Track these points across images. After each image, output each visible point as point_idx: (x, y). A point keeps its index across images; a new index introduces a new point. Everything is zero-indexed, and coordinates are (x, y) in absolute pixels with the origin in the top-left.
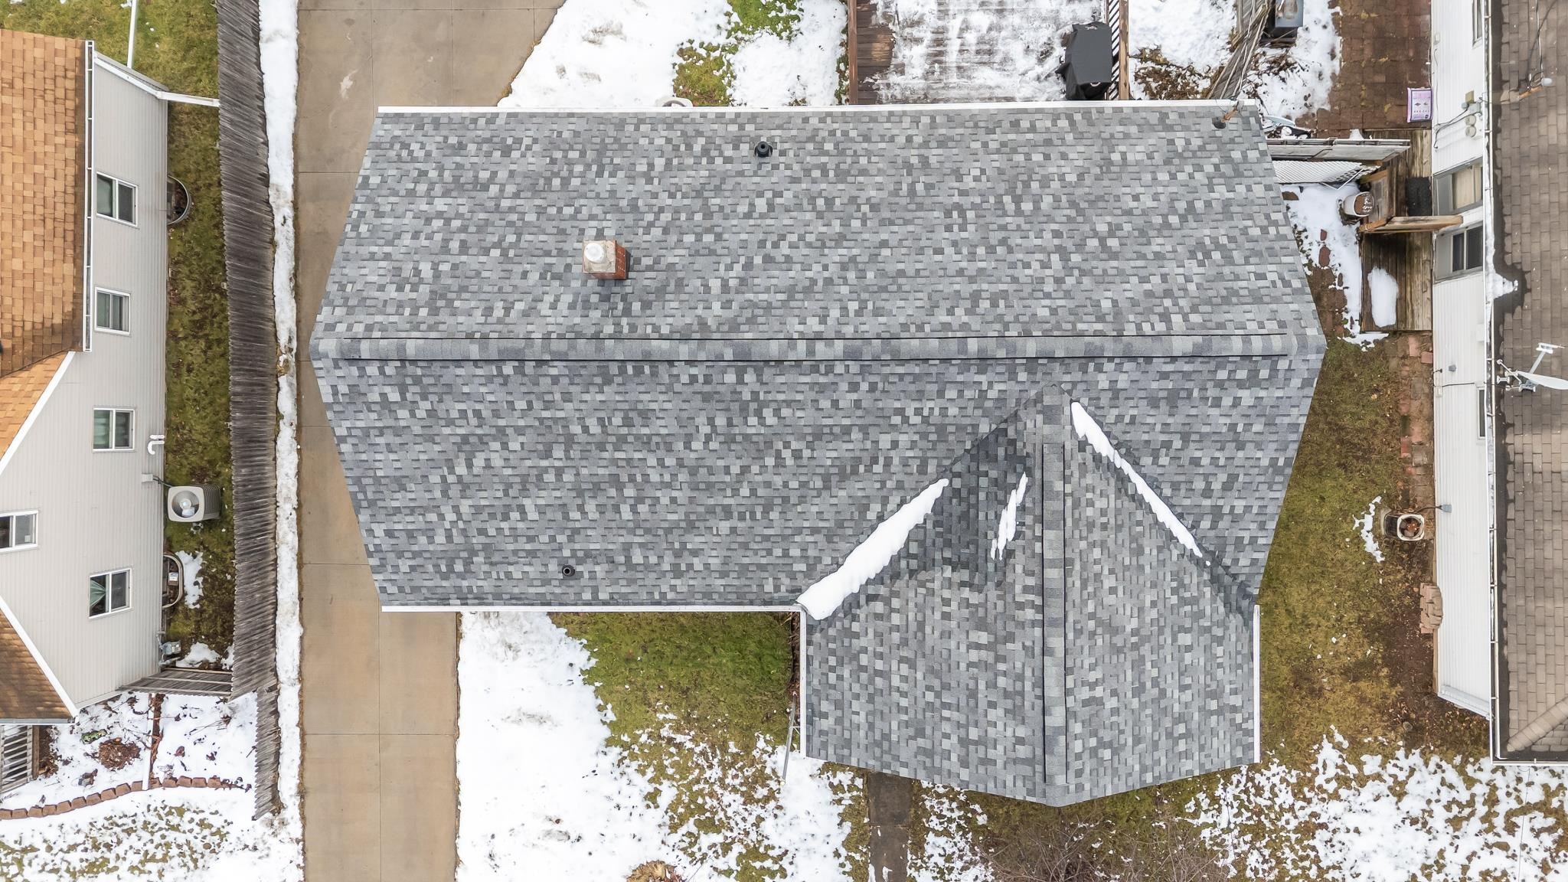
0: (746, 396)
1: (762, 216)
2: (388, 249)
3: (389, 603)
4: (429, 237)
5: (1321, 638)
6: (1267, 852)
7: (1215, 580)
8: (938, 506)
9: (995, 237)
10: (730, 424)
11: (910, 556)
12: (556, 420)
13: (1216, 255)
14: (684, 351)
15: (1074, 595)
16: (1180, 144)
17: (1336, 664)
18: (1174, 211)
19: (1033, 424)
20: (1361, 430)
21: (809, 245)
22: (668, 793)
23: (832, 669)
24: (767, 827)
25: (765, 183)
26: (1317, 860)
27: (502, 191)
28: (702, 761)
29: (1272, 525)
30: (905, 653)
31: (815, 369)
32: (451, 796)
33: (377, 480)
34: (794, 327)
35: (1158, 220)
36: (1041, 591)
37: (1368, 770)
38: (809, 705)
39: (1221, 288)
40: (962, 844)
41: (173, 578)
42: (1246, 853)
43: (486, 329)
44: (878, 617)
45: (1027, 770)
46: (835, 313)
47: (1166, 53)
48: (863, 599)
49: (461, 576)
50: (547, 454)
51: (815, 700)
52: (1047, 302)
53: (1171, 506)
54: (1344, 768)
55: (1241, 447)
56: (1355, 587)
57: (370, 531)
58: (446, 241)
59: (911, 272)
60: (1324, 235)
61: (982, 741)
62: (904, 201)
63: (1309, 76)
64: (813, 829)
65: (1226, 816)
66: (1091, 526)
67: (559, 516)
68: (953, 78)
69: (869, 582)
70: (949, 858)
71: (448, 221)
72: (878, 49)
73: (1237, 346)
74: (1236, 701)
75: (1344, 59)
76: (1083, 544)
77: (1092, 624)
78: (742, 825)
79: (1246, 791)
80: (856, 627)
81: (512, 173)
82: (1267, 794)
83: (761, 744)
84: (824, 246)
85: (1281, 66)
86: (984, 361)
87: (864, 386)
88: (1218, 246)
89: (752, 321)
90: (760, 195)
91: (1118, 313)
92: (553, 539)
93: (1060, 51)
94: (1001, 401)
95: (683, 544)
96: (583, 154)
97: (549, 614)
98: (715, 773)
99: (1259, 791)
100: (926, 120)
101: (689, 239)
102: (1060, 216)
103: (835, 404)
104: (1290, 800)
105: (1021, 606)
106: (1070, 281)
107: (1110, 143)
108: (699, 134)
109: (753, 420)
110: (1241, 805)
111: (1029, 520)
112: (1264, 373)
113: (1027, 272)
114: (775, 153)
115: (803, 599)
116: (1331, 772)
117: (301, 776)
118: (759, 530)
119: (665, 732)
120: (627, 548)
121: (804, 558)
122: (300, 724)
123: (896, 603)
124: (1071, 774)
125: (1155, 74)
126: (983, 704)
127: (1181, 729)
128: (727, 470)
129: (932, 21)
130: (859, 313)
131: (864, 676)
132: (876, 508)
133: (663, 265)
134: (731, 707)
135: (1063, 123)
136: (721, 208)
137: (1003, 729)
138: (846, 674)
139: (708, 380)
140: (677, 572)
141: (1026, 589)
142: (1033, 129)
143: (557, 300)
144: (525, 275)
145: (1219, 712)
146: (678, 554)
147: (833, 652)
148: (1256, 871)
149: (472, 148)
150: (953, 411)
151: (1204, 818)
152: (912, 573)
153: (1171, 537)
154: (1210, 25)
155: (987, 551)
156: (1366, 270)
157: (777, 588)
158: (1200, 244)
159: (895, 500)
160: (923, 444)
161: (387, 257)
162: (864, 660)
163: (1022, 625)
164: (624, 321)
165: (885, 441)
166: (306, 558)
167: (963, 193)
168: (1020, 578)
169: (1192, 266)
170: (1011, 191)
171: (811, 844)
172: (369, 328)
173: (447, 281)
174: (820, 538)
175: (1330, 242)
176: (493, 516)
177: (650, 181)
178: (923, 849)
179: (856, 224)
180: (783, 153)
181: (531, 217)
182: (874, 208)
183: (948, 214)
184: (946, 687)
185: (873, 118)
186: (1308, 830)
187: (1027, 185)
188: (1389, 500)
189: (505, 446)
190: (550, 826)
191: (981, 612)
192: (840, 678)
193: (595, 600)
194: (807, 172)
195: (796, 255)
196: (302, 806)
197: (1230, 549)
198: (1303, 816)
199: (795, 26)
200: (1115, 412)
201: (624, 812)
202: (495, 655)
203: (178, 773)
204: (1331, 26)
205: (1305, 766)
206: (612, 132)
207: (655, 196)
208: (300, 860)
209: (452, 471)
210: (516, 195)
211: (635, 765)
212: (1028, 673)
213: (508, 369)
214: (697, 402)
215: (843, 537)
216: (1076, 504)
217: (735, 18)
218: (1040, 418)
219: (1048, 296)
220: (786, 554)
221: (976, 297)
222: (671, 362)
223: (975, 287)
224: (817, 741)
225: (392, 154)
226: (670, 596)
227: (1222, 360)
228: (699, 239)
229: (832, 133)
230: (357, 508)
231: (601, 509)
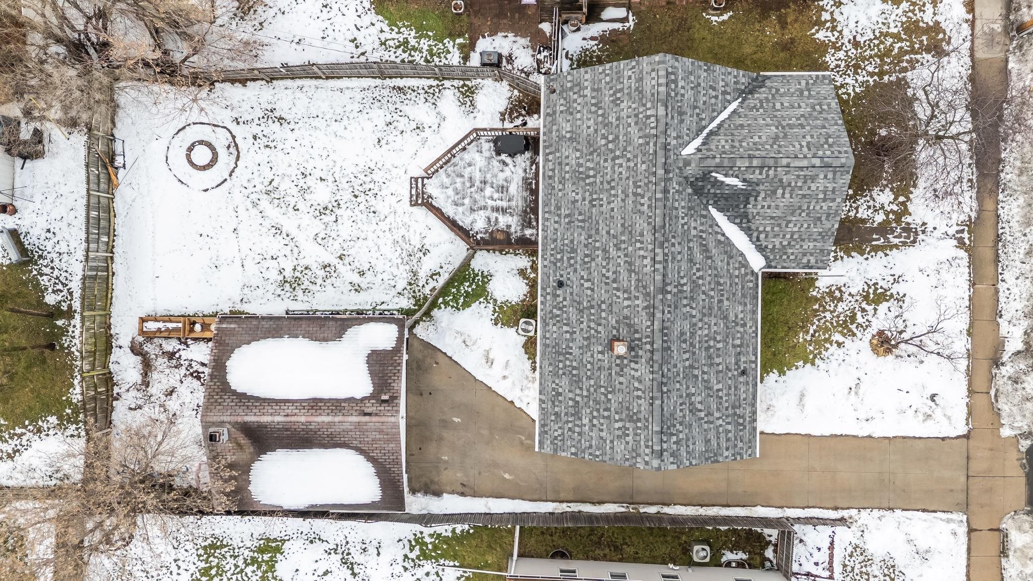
0: (675, 290)
1: (593, 284)
2: (608, 442)
3: (755, 453)
4: (602, 425)
5: (767, 39)
6: (867, 63)
7: (751, 92)
8: (720, 210)
9: (606, 186)
10: (686, 298)
11: (741, 222)
12: (684, 372)
13: (619, 95)
14: (658, 315)
15: (763, 154)
16: (562, 108)
17: (779, 31)
18: (596, 112)
19: (690, 170)
20: (673, 22)
21: (608, 264)
22: (837, 337)
23: (788, 257)
24: (854, 291)
25: (576, 283)
26: (871, 40)
27: (579, 395)
28: (822, 321)
29: (729, 70)
30: (784, 225)
31: (666, 261)
32: (838, 438)
33: (706, 451)
34: (648, 269)
35: (600, 119)
36: (762, 168)
37: (829, 18)
38: (804, 268)
39: (635, 94)
40: (862, 201)
41: (734, 564)
42: (867, 72)
43: (648, 398)
44: (766, 237)
45: (838, 174)
46: (642, 253)
47: (502, 109)
48: (758, 243)
49: (745, 420)
50: (697, 377)
51: (801, 265)
52: (639, 165)
53: (721, 112)
54: (828, 29)
55: (699, 85)
56: (744, 24)
57: (727, 457)
58: (604, 417)
59: (623, 221)
60: (584, 39)
61: (825, 192)
62: (587, 224)
63: (515, 47)
64: (855, 270)
65: (849, 80)
66: (733, 147)
67: (721, 375)
68: (513, 203)
69: (751, 241)
70: (869, 207)
71: (594, 417)
72: (500, 236)
73: (662, 89)
74: (803, 83)
75: (508, 31)
76: (741, 150)
77: (775, 146)
78: (853, 303)
79: (838, 72)
80: (770, 246)
81: (569, 391)
82: (839, 62)
83: (815, 293)
84: (608, 258)
85: (510, 60)
86: (666, 191)
87: (673, 240)
88: (614, 94)
89: (645, 287)
90: (582, 285)
91: (645, 136)
92: (730, 378)
93: (503, 157)
94: (679, 184)
95: (733, 321)
96: (561, 361)
97: (761, 382)
98: (828, 315)
99: (838, 66)
100: (547, 215)
101: (603, 315)
102: (596, 159)
103: (679, 253)
104: (842, 52)
105: (768, 176)
106: (629, 155)
107: (561, 138)
108: (551, 312)
109: (685, 288)
110: (845, 74)
111: (731, 172)
112: (673, 77)
113: (624, 173)
114: (561, 279)
115: (756, 270)
116: (829, 34)
117: (828, 509)
118: (728, 288)
119: (809, 338)
120: (734, 346)
121: (739, 269)
122: (803, 508)
123: (761, 229)
124: (840, 156)
125: (510, 114)
126: (809, 192)
127: (818, 107)
128: (704, 300)
129: (488, 213)
130: (642, 243)
131: (793, 243)
132: (720, 237)
133: (617, 326)
134: (797, 307)
135: (550, 157)
136: (589, 301)
137: (821, 183)
138: (791, 251)
139: (669, 306)
140: (744, 325)
141: (761, 174)
142: (553, 170)
143: (633, 369)
144: (621, 383)
145: (809, 90)
146: (737, 324)
147: (781, 257)
148: (875, 68)
149: (557, 409)
150: (683, 204)
151: (851, 91)
152: (749, 221)
153: (734, 112)
154: (491, 90)
155: (742, 189)
156: (602, 21)
157: (751, 281)
158: (612, 101)
159: (716, 228)
160: (695, 216)
161: (612, 442)
162: (785, 243)
163: (776, 176)
164: (644, 340)
165: (694, 232)
166: (725, 503)
167: (584, 199)
168: (756, 176)
169: (623, 105)
170: (584, 180)
171: (862, 271)
172: (647, 447)
173: (624, 415)
174: (731, 261)
175: (588, 36)
176: (721, 404)
177: (575, 332)
178: (865, 219)
179: (597, 244)
180: (562, 276)
181: (592, 382)
182: (590, 237)
183: (595, 206)
184: (800, 207)
185: (545, 238)
186: (856, 44)
187: (581, 173)
188: (705, 10)
189: (693, 395)
190: (853, 393)
191: (769, 192)
192: (792, 254)
193: (755, 362)
194: (571, 265)
195: (612, 269)
196: (843, 509)
197: (738, 86)
198: (849, 46)
199: (486, 273)
200: (685, 137)
201: (846, 358)
202: (772, 415)
203: (826, 564)
204: (493, 37)
205: (827, 46)
206: (550, 349)
207: (582, 330)
208: (868, 510)
209: (703, 419)
210: (581, 389)
211: (824, 352)
212: (797, 173)
213: (665, 389)
214: (678, 311)
215: (731, 251)
216: (724, 153)
217: (482, 300)
218: (688, 168)
219: (636, 165)
220: (737, 277)
221: (635, 194)
222: (663, 321)
223: (631, 195)
224: (820, 265)
225: (560, 444)
226: (754, 329)
227: (668, 94)
228: (604, 311)
229: (552, 255)
230: (717, 461)
231: (718, 356)
